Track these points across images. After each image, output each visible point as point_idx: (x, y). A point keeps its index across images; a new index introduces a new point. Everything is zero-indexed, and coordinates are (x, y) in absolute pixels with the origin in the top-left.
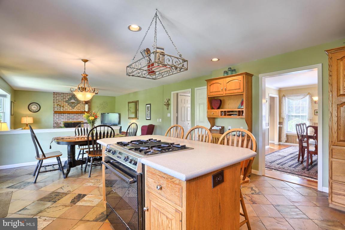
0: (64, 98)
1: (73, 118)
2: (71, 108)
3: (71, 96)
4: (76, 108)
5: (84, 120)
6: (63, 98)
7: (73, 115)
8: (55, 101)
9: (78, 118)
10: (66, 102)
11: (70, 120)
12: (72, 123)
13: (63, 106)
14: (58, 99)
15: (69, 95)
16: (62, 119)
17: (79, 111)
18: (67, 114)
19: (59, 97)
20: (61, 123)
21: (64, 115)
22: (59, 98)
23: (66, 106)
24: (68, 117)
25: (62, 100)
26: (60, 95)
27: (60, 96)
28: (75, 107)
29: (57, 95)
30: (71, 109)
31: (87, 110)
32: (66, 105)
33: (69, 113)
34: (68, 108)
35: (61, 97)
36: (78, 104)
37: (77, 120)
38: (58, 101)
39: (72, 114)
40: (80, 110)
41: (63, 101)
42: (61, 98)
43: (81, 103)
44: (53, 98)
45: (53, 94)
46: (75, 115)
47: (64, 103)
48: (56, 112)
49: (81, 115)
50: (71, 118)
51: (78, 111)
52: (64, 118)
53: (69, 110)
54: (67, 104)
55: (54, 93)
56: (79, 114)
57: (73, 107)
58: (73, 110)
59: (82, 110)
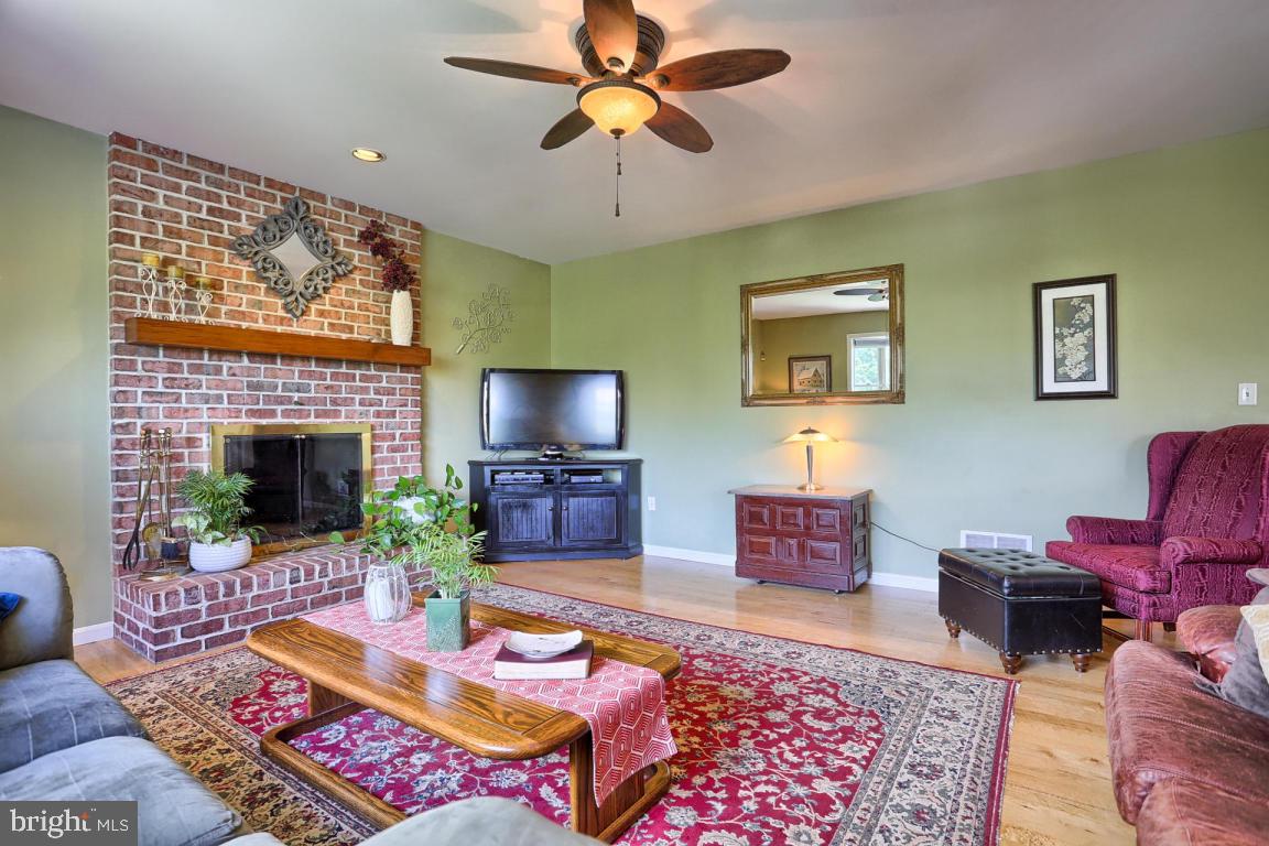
0: (221, 213)
1: (296, 396)
2: (281, 313)
3: (278, 206)
4: (321, 313)
5: (378, 414)
6: (210, 211)
7: (297, 368)
8: (133, 224)
9: (334, 402)
10: (240, 246)
11: (272, 413)
12: (292, 442)
13: (215, 285)
14: (161, 214)
15: (263, 196)
16: (206, 399)
17: (344, 336)
18: (246, 361)
19: (177, 188)
20: (191, 442)
21: (225, 365)
22: (176, 200)
23: (237, 287)
24: (258, 387)
25: (201, 224)
26: (187, 175)
27: (185, 184)
28: (313, 307)
29: (151, 165)
30: (282, 321)
31: (401, 336)
32: (237, 274)
33: (269, 349)
34: (259, 305)
35: (193, 191)
36: (334, 279)
37: (325, 414)
38: (168, 231)
39: (289, 358)
40: (351, 329)
41: (214, 241)
42: (189, 206)
43: (357, 276)
45: (117, 155)
46: (311, 375)
47: (218, 256)
48: (144, 336)
49: (353, 378)
50: (280, 401)
51: (327, 332)
52: (219, 399)
53: (261, 325)
54: (245, 268)
55: (119, 139)
56: (338, 362)
57: (298, 300)
58: (296, 329)
59: (363, 332)
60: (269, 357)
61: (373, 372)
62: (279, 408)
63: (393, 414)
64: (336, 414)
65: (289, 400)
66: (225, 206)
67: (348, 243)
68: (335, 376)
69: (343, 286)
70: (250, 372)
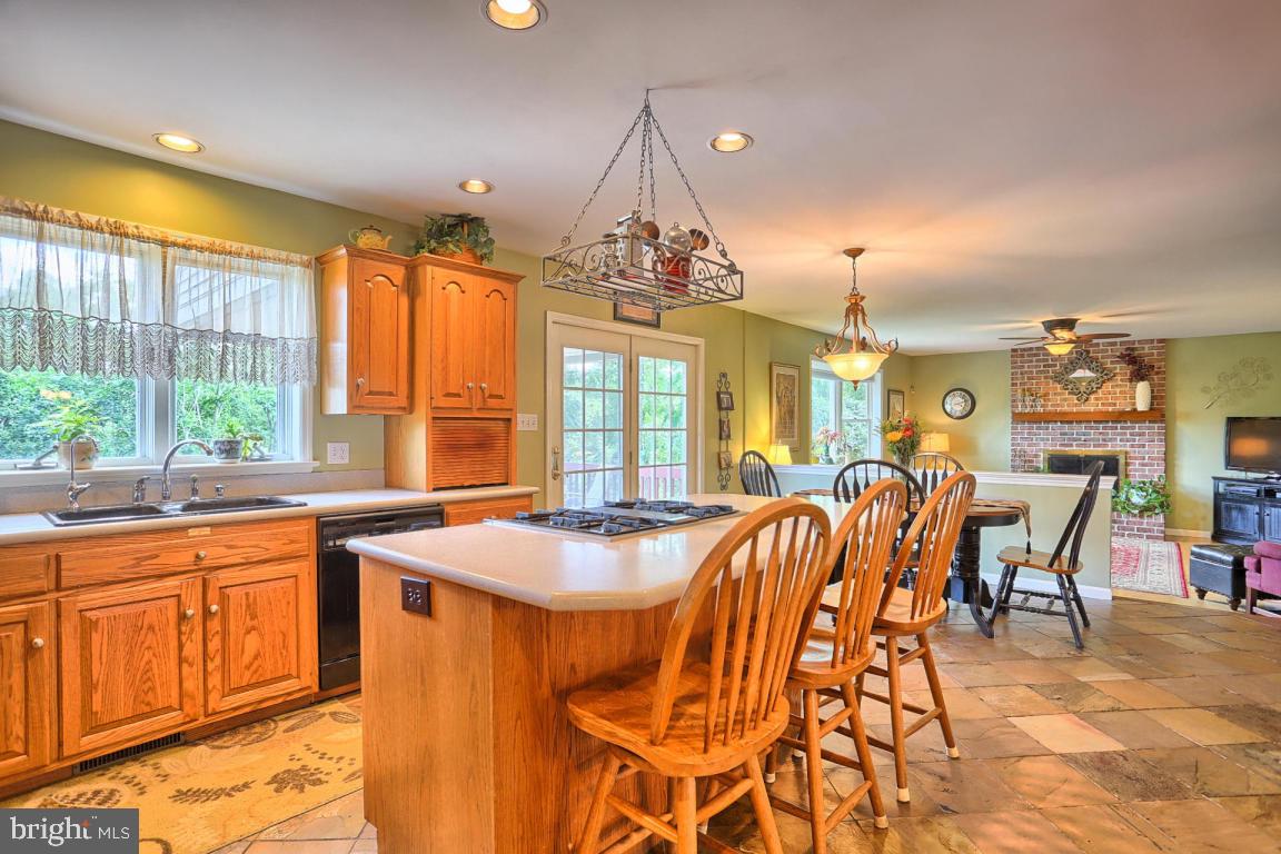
0: (1049, 366)
1: (1083, 438)
2: (1076, 401)
3: (1074, 355)
4: (1097, 399)
5: (1132, 446)
6: (1044, 366)
7: (1083, 425)
8: (1017, 379)
9: (1104, 440)
10: (1057, 377)
11: (1071, 445)
12: (1079, 459)
13: (1045, 396)
14: (1026, 372)
16: (1043, 439)
17: (1110, 409)
18: (1059, 424)
19: (1031, 361)
20: (1036, 456)
21: (1050, 426)
22: (1031, 366)
23: (1055, 394)
24: (1065, 434)
25: (1041, 372)
26: (1035, 355)
27: (1034, 359)
28: (1092, 397)
29: (1022, 356)
30: (1075, 405)
31: (1142, 404)
32: (1055, 389)
33: (1066, 419)
34: (1065, 400)
35: (1037, 361)
36: (1103, 382)
37: (1099, 446)
38: (1029, 378)
39: (1079, 422)
40: (1115, 405)
41: (1046, 378)
42: (1036, 366)
43: (1118, 378)
44: (1013, 368)
45: (1012, 356)
46: (1091, 428)
47: (1048, 384)
48: (1018, 418)
49: (1116, 428)
50: (1075, 440)
51: (1104, 409)
52: (1048, 440)
53: (1066, 409)
54: (1059, 386)
55: (1013, 350)
56: (1107, 422)
57: (1084, 396)
58: (1084, 408)
59: (1123, 405)
60: (1071, 422)
61: (1129, 424)
62: (1075, 443)
63: (1144, 446)
64: (1106, 445)
65: (1080, 440)
66: (1050, 362)
67: (1112, 362)
68: (1104, 428)
69: (1110, 384)
70: (1060, 428)
